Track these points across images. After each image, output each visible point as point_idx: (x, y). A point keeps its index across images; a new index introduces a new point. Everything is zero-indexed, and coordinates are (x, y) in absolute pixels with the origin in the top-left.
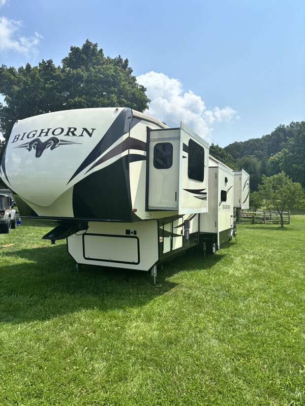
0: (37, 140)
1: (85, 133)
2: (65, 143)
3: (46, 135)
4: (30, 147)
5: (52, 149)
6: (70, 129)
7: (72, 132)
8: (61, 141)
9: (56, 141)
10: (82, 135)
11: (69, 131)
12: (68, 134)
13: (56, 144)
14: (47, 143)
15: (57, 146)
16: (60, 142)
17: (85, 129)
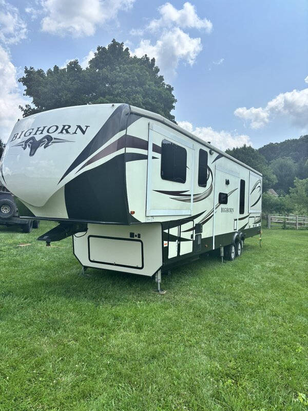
0: (33, 138)
1: (79, 131)
2: (59, 141)
3: (42, 133)
4: (26, 146)
5: (45, 147)
6: (64, 126)
7: (65, 129)
8: (55, 139)
9: (49, 139)
10: (75, 133)
11: (63, 129)
12: (61, 132)
13: (49, 143)
14: (41, 141)
15: (50, 144)
16: (53, 140)
17: (79, 127)
